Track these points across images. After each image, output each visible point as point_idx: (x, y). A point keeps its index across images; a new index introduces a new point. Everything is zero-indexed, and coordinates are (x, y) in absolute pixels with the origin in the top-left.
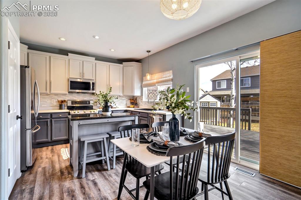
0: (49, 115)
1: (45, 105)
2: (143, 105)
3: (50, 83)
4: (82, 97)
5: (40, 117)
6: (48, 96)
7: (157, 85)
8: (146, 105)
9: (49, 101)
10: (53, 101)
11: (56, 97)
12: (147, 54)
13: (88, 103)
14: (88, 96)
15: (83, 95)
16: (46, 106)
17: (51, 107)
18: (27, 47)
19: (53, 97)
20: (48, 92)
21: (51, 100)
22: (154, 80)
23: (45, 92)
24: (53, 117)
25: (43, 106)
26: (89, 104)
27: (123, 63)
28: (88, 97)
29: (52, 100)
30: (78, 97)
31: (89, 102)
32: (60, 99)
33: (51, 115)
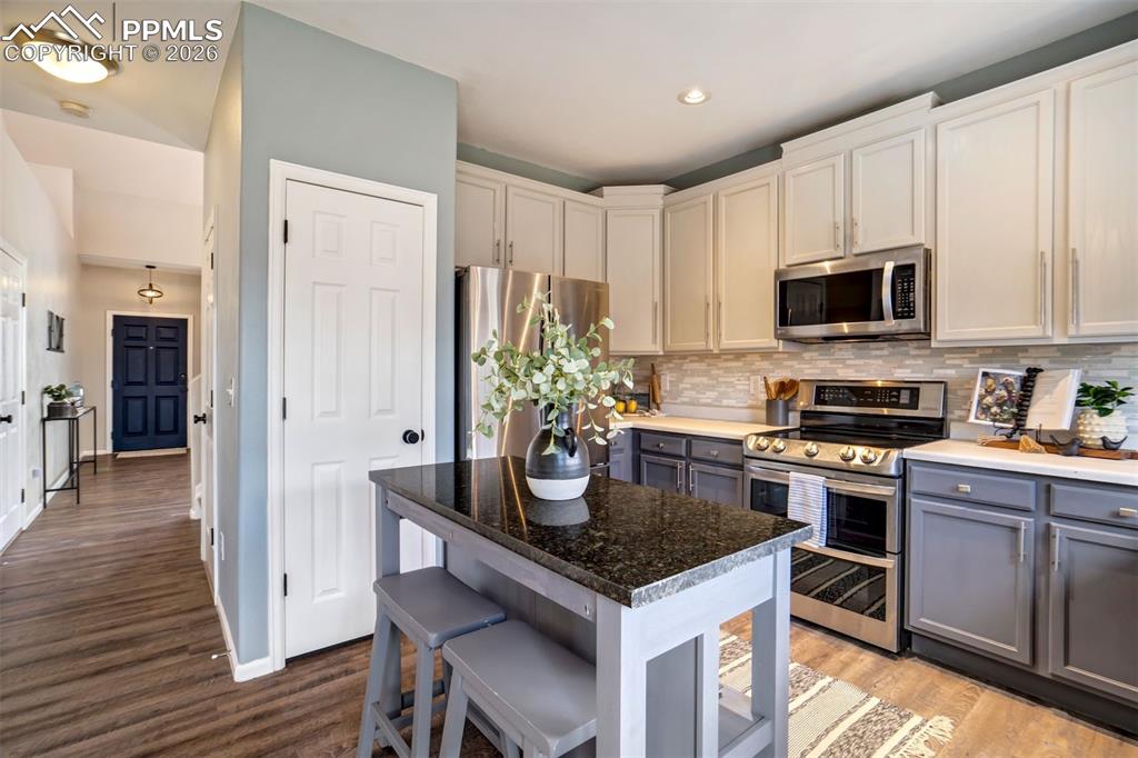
0: (684, 441)
1: (730, 398)
4: (880, 362)
5: (661, 445)
6: (740, 364)
9: (742, 385)
10: (756, 382)
11: (766, 365)
13: (905, 398)
15: (885, 352)
16: (732, 402)
17: (747, 411)
19: (754, 367)
21: (749, 379)
23: (702, 344)
25: (725, 402)
26: (914, 405)
28: (920, 362)
29: (752, 378)
30: (862, 362)
31: (915, 394)
32: (784, 374)
33: (689, 445)
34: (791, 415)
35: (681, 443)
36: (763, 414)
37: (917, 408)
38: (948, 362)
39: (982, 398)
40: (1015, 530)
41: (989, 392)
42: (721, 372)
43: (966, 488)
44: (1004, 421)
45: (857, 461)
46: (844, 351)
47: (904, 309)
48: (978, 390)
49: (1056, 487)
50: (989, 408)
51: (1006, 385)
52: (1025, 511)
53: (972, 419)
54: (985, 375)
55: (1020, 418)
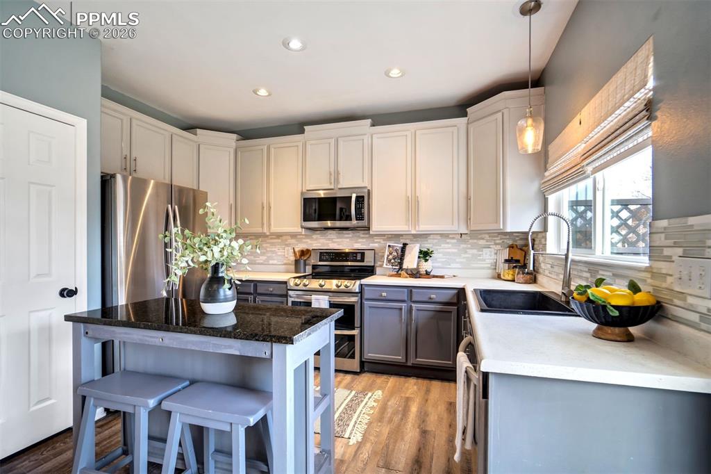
0: (252, 284)
1: (274, 260)
4: (348, 240)
6: (280, 241)
7: (590, 168)
9: (281, 252)
10: (288, 250)
11: (293, 241)
13: (359, 258)
14: (363, 238)
15: (350, 236)
16: (275, 262)
17: (284, 266)
18: (234, 136)
19: (287, 243)
20: (265, 230)
21: (284, 249)
23: (259, 230)
25: (271, 262)
26: (362, 260)
27: (469, 110)
28: (364, 240)
29: (286, 248)
30: (340, 240)
31: (363, 254)
32: (301, 246)
33: (255, 286)
34: (307, 267)
35: (250, 286)
36: (293, 267)
37: (363, 261)
38: (376, 240)
39: (388, 256)
40: (401, 309)
41: (391, 254)
42: (268, 245)
43: (384, 294)
44: (396, 266)
45: (342, 287)
46: (332, 234)
47: (360, 216)
48: (387, 253)
49: (414, 290)
50: (391, 260)
51: (396, 250)
52: (403, 301)
53: (385, 266)
54: (389, 246)
55: (401, 264)
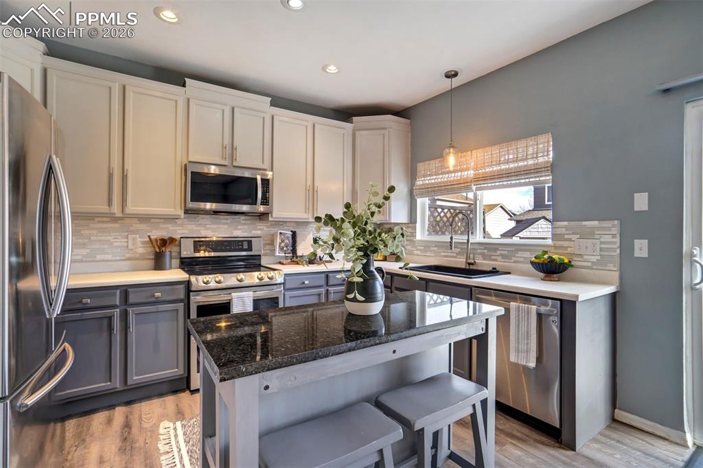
0: (118, 292)
1: (107, 253)
2: (415, 252)
3: (124, 178)
4: (226, 226)
5: (84, 301)
6: (118, 225)
7: (474, 188)
8: (428, 254)
9: (119, 242)
10: (134, 240)
11: (143, 226)
12: (447, 84)
13: (246, 246)
14: (243, 224)
15: (229, 221)
16: (109, 257)
17: (128, 262)
19: (132, 228)
20: (116, 209)
21: (127, 238)
22: (467, 169)
23: (104, 208)
24: (132, 299)
25: (99, 257)
26: (250, 249)
27: (355, 119)
28: (246, 227)
29: (129, 236)
30: (214, 226)
31: (250, 243)
32: (157, 234)
34: (173, 261)
36: (151, 263)
37: (251, 250)
38: (258, 227)
39: (280, 244)
40: (319, 295)
41: (283, 241)
42: (95, 232)
43: (306, 282)
44: (289, 253)
45: (266, 280)
47: (266, 201)
48: (279, 241)
49: (330, 275)
50: (283, 248)
51: (288, 238)
52: (320, 286)
53: (277, 254)
54: (281, 233)
55: (294, 251)
